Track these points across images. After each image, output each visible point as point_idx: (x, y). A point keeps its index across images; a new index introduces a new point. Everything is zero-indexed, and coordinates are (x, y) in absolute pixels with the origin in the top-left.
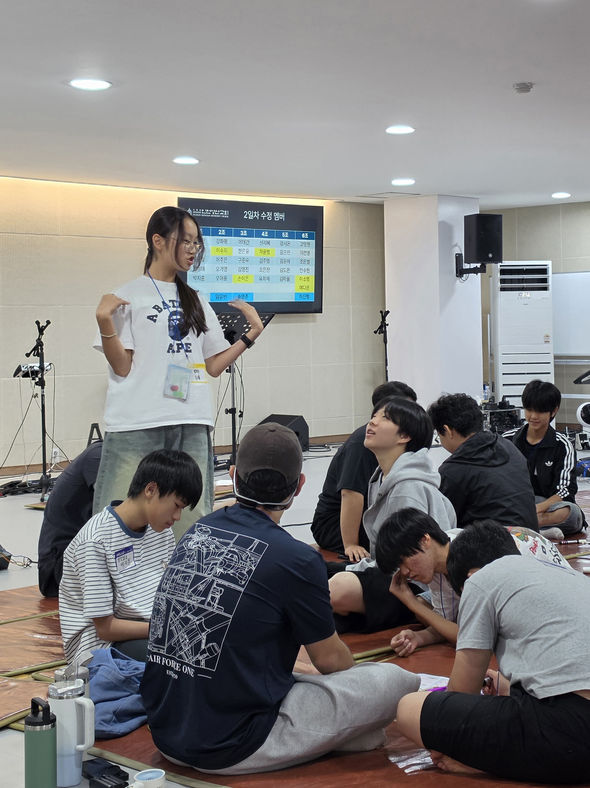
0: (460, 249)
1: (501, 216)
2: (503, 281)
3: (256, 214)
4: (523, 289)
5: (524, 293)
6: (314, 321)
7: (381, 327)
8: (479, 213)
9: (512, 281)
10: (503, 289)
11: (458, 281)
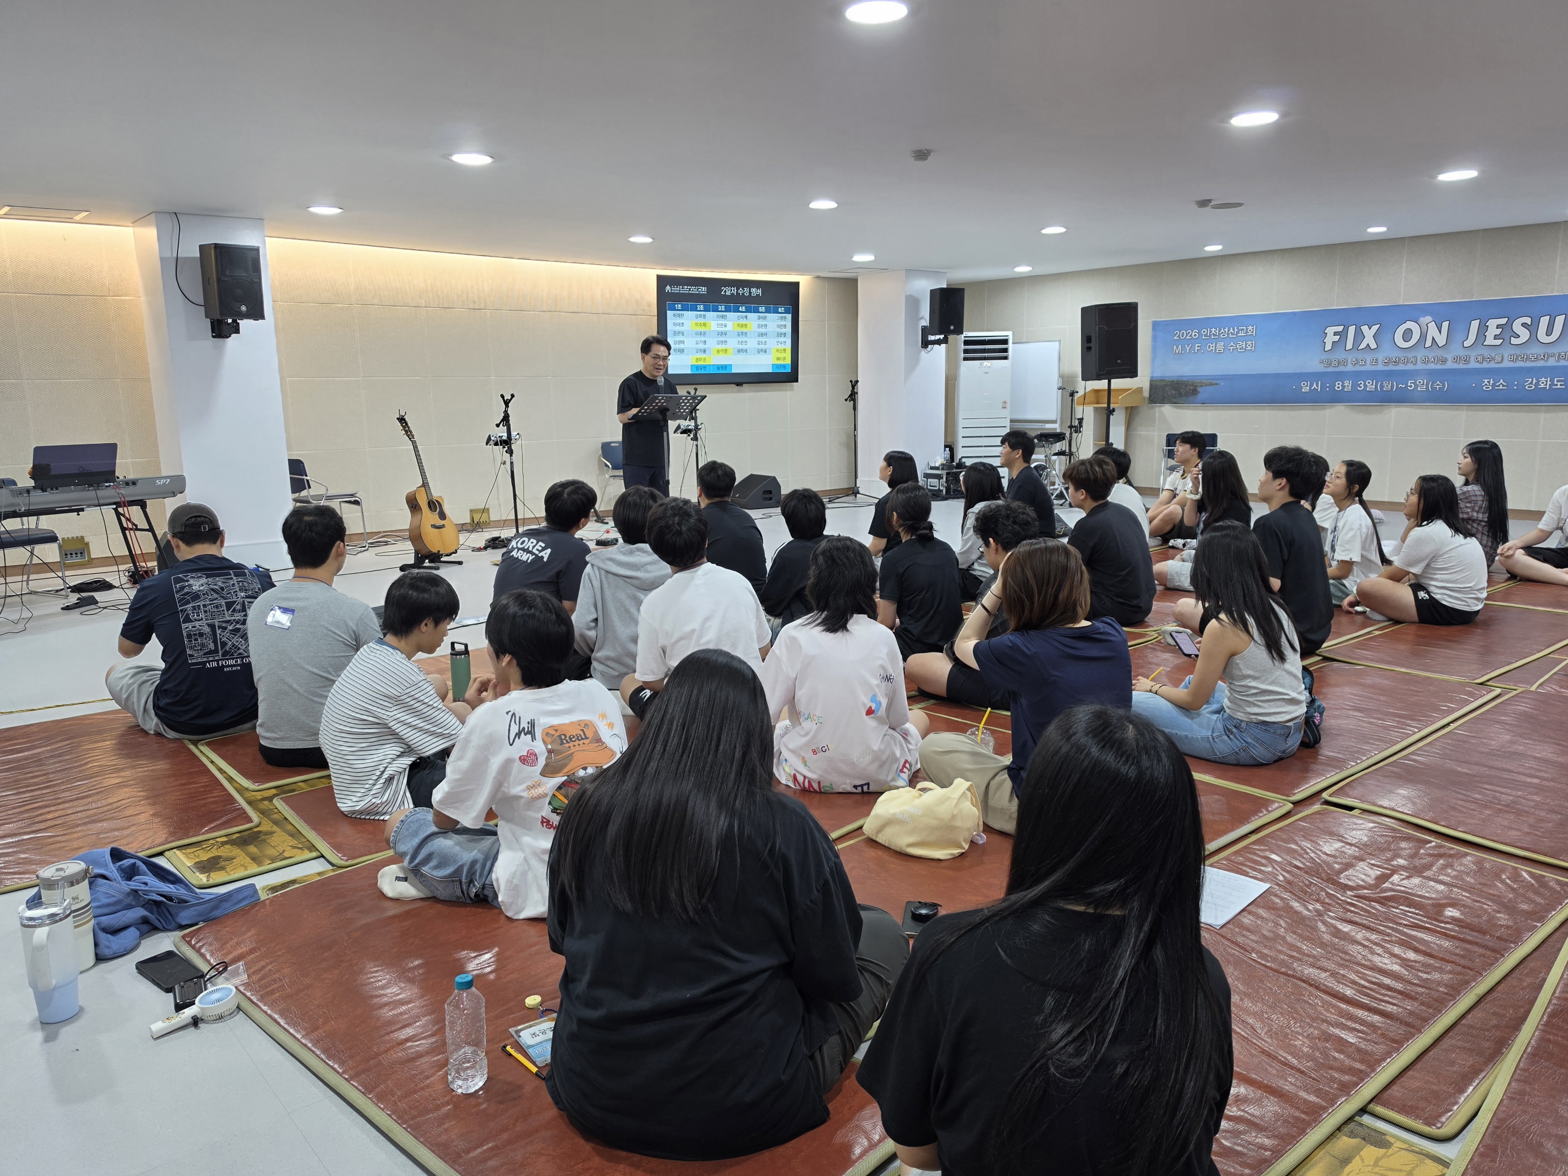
0: (925, 322)
1: (963, 289)
2: (966, 351)
3: (734, 290)
4: (985, 359)
5: (986, 363)
6: (792, 389)
7: (851, 396)
8: (945, 286)
9: (975, 351)
10: (965, 359)
11: (923, 352)
